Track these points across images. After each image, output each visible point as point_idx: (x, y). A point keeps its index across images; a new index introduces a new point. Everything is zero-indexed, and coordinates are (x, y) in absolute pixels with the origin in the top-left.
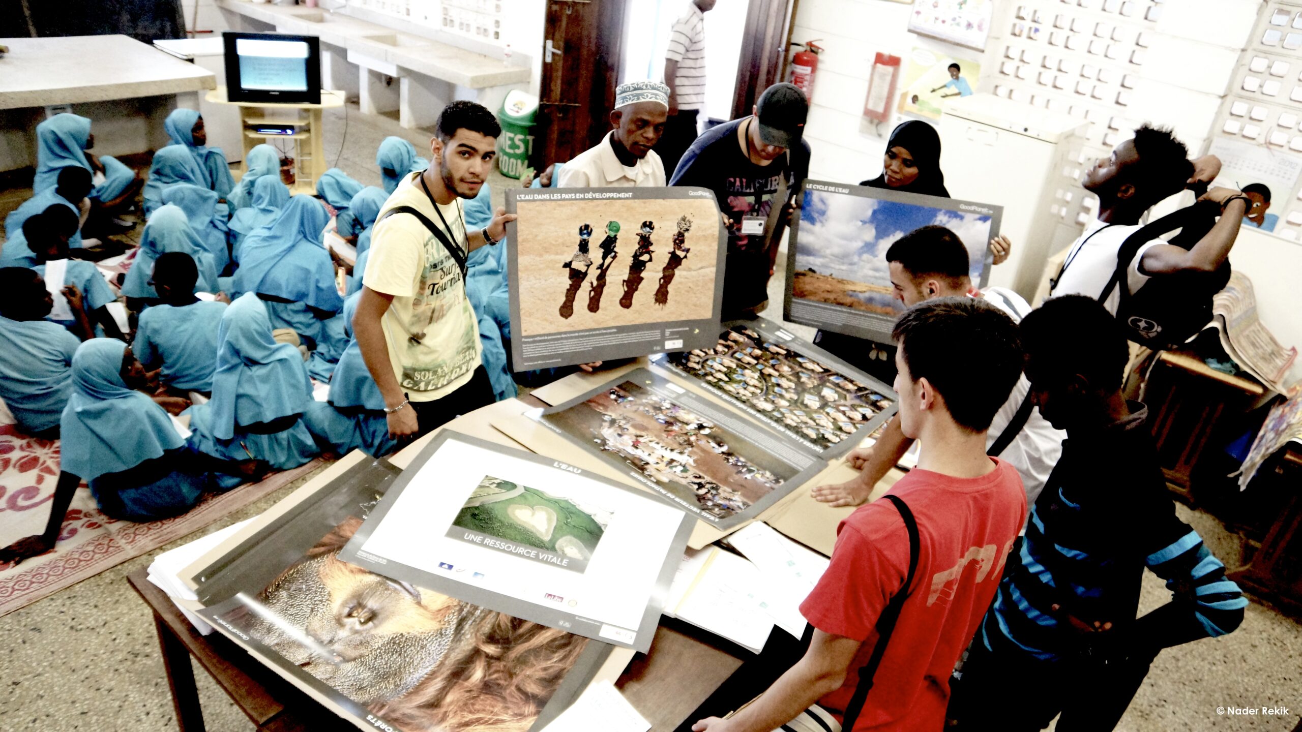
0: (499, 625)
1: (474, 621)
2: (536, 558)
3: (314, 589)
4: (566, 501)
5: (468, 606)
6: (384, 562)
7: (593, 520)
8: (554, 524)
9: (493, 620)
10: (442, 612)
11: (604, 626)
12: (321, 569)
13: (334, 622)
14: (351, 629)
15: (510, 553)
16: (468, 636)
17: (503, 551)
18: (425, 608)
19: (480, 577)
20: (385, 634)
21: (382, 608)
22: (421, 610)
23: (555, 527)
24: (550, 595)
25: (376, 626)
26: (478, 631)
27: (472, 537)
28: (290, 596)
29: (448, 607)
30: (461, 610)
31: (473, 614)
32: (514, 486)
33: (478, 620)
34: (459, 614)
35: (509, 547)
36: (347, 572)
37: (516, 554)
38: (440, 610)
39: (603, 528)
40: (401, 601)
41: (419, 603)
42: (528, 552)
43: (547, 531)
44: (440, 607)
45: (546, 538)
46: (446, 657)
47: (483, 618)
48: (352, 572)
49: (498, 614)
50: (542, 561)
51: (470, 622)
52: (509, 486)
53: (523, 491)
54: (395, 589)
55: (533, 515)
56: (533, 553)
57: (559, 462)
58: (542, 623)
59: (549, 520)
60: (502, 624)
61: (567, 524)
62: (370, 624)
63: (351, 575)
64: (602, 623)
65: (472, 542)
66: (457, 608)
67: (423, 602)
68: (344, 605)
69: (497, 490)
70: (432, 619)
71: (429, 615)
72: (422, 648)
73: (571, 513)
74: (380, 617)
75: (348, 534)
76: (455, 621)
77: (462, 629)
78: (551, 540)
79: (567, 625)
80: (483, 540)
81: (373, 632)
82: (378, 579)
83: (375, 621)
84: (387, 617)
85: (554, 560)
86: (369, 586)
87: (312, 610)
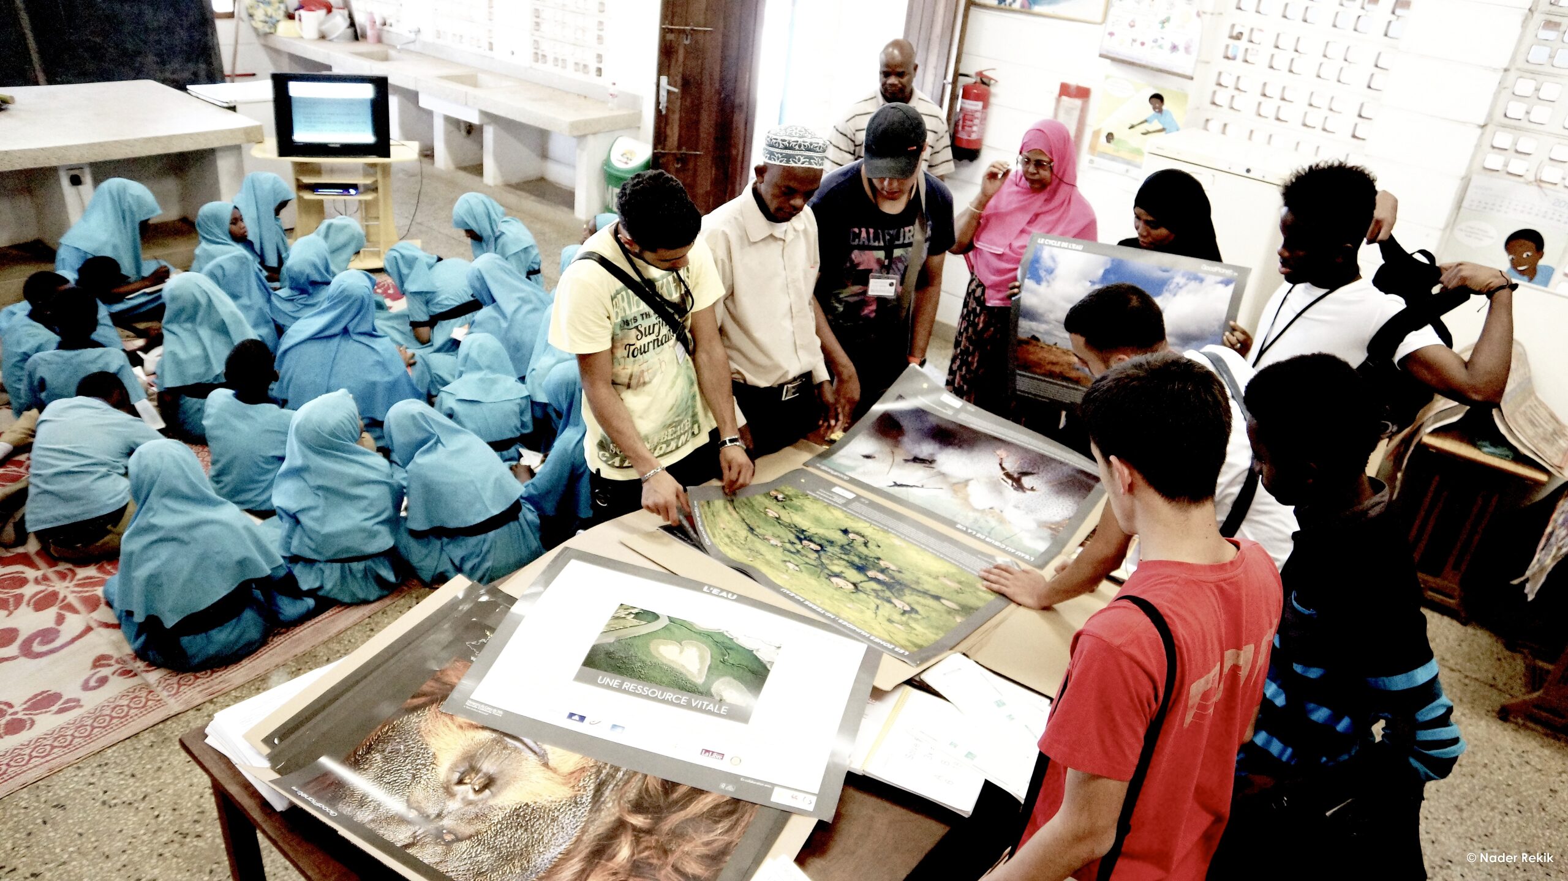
0: (647, 790)
1: (616, 785)
2: (689, 706)
3: (415, 750)
4: (722, 634)
5: (608, 767)
6: (500, 714)
7: (756, 658)
8: (708, 662)
9: (640, 784)
10: (576, 775)
11: (776, 789)
12: (423, 724)
13: (441, 790)
14: (463, 799)
15: (655, 699)
16: (610, 805)
17: (647, 697)
18: (554, 770)
19: (620, 730)
20: (506, 803)
21: (501, 772)
22: (550, 774)
23: (710, 668)
24: (707, 751)
25: (494, 795)
26: (621, 798)
27: (607, 680)
28: (386, 759)
29: (583, 769)
30: (599, 772)
31: (614, 777)
32: (656, 617)
33: (621, 784)
34: (597, 777)
35: (654, 693)
36: (455, 728)
37: (663, 701)
38: (573, 773)
39: (768, 667)
40: (524, 763)
41: (546, 765)
42: (677, 698)
43: (700, 671)
44: (572, 769)
45: (699, 680)
46: (584, 832)
47: (627, 782)
48: (461, 727)
49: (646, 776)
50: (695, 709)
51: (611, 787)
52: (650, 618)
53: (667, 622)
54: (516, 748)
55: (681, 652)
56: (684, 699)
57: (710, 586)
58: (699, 787)
59: (702, 659)
60: (650, 787)
61: (723, 662)
62: (487, 792)
63: (460, 731)
64: (774, 785)
65: (608, 687)
66: (594, 770)
67: (551, 763)
68: (452, 769)
69: (635, 622)
70: (564, 784)
71: (559, 779)
72: (553, 820)
73: (726, 648)
74: (499, 782)
75: (454, 680)
76: (592, 786)
77: (601, 796)
78: (704, 684)
79: (730, 788)
80: (621, 684)
81: (491, 802)
82: (494, 735)
83: (493, 789)
84: (508, 783)
85: (711, 707)
86: (484, 745)
87: (414, 776)
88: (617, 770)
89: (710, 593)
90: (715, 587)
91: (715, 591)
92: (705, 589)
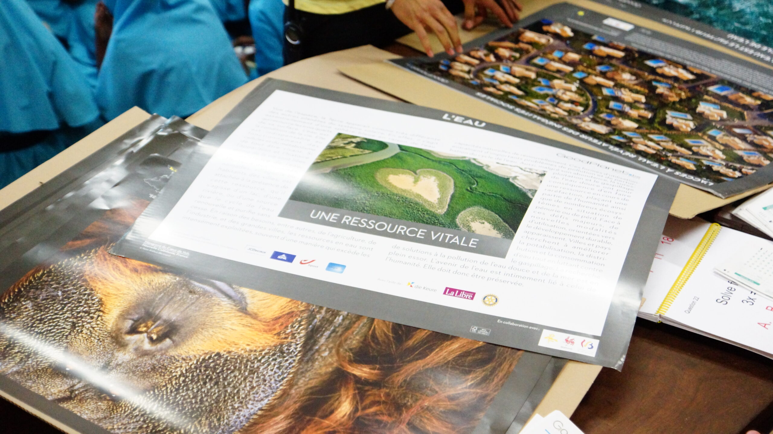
0: (374, 336)
1: (334, 331)
2: (427, 240)
3: (76, 297)
4: (468, 162)
5: (323, 311)
6: (186, 255)
7: (513, 185)
8: (451, 191)
9: (364, 329)
10: (281, 320)
11: (545, 332)
12: (87, 267)
13: (108, 341)
14: (136, 349)
15: (385, 234)
16: (326, 354)
17: (373, 232)
18: (254, 316)
19: (339, 269)
20: (192, 353)
21: (186, 319)
22: (249, 319)
23: (453, 197)
24: (451, 290)
25: (176, 345)
26: (340, 345)
27: (322, 214)
28: (38, 307)
29: (291, 314)
30: (312, 316)
31: (331, 322)
32: (383, 146)
33: (340, 330)
34: (309, 322)
35: (381, 226)
36: (128, 272)
37: (394, 236)
38: (277, 319)
39: (529, 195)
40: (215, 308)
41: (244, 310)
42: (410, 232)
43: (441, 201)
44: (277, 315)
45: (441, 211)
46: (291, 384)
47: (347, 328)
48: (135, 270)
49: (373, 320)
50: (435, 243)
51: (327, 333)
52: (375, 147)
53: (398, 150)
54: (205, 293)
55: (416, 181)
56: (421, 233)
57: (450, 114)
58: (443, 332)
59: (442, 187)
60: (378, 333)
61: (471, 191)
62: (168, 341)
63: (134, 275)
64: (542, 327)
65: (324, 222)
66: (305, 315)
67: (251, 308)
68: (123, 316)
69: (357, 151)
70: (266, 331)
71: (260, 326)
72: (252, 372)
73: (473, 176)
74: (183, 331)
75: (130, 220)
76: (303, 333)
77: (315, 343)
78: (447, 213)
79: (484, 332)
80: (340, 218)
81: (173, 353)
83: (175, 338)
84: (194, 332)
85: (456, 240)
86: (164, 290)
87: (74, 325)
88: (335, 314)
89: (452, 121)
90: (457, 115)
91: (457, 119)
92: (445, 117)
